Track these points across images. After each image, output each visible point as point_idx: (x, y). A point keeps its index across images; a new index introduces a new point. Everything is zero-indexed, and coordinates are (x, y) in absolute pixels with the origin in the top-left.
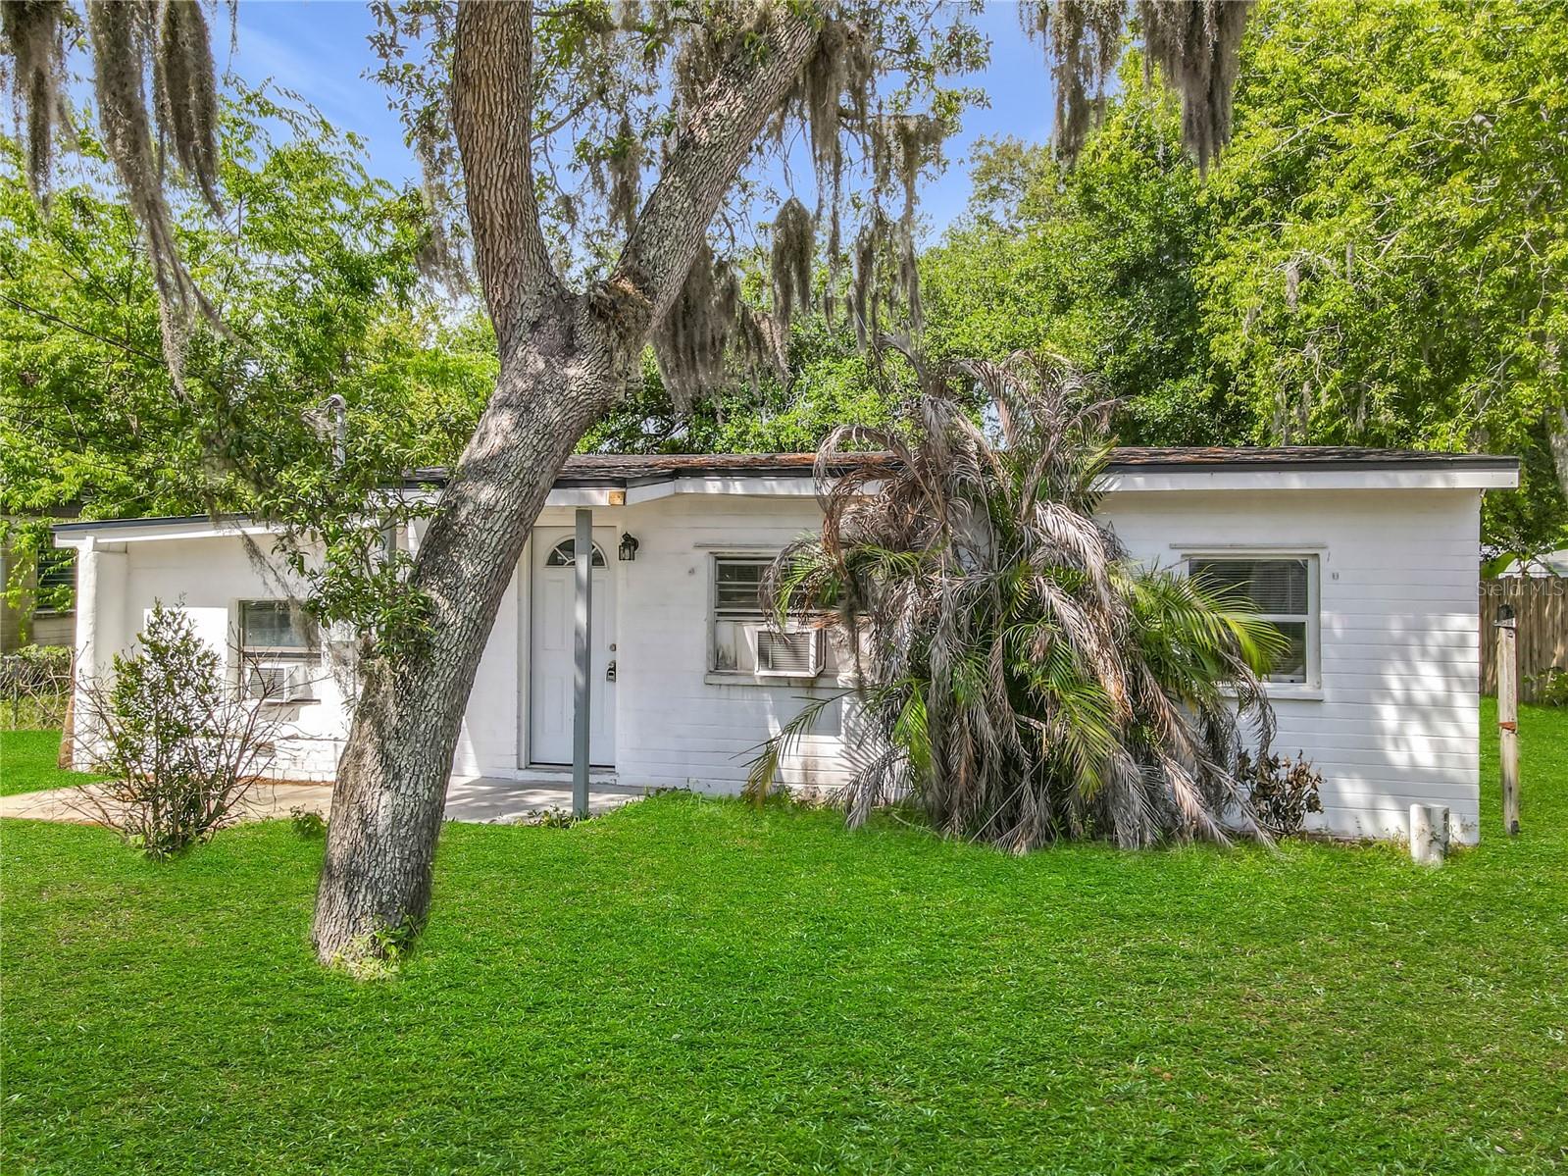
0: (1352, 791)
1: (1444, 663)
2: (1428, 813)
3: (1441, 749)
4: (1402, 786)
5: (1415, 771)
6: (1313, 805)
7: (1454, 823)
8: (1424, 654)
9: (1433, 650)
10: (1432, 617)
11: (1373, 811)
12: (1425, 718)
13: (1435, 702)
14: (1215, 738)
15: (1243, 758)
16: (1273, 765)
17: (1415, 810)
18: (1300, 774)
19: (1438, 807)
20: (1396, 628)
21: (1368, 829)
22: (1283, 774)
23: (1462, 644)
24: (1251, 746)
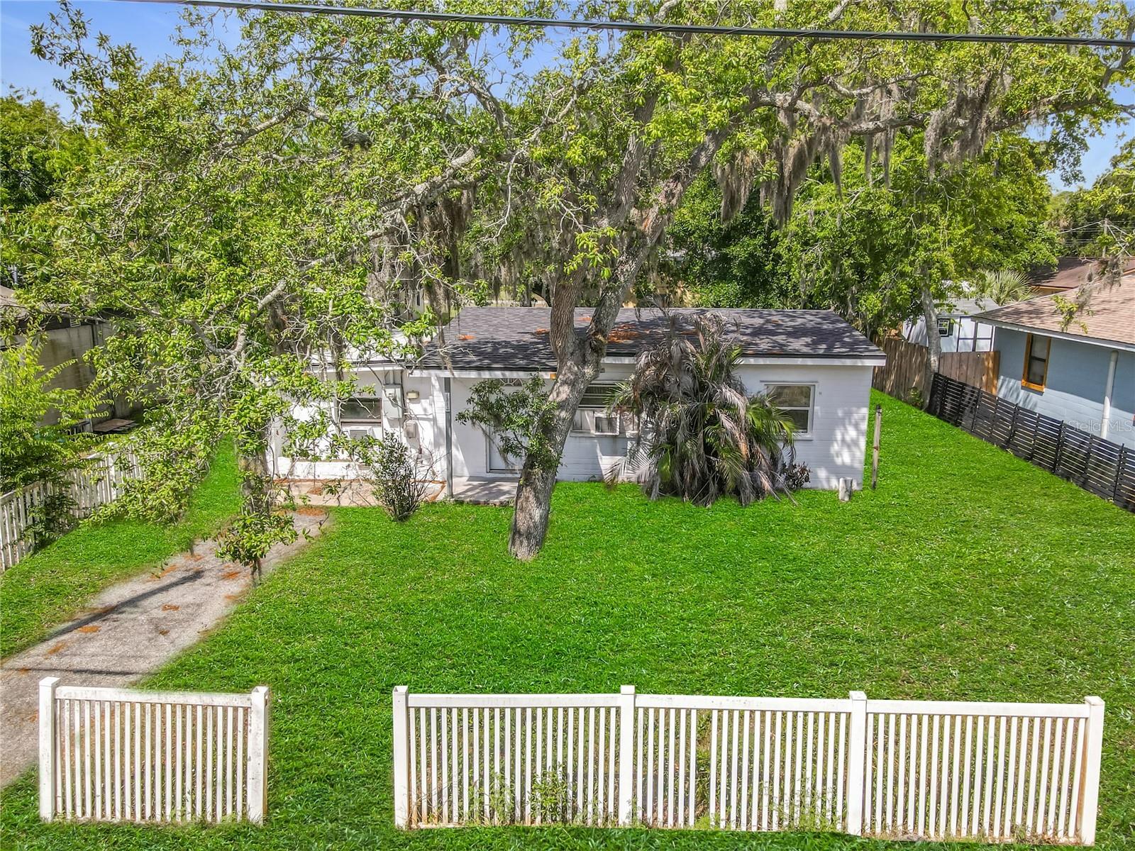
0: (822, 473)
1: (856, 426)
2: (845, 481)
3: (853, 457)
4: (837, 471)
5: (844, 465)
6: (807, 480)
7: (855, 484)
8: (850, 423)
9: (853, 421)
10: (854, 409)
11: (828, 480)
12: (849, 446)
13: (852, 440)
14: (774, 460)
15: (784, 465)
16: (794, 467)
17: (841, 480)
18: (803, 470)
19: (849, 478)
20: (840, 413)
21: (826, 486)
22: (798, 469)
23: (863, 419)
24: (787, 460)
